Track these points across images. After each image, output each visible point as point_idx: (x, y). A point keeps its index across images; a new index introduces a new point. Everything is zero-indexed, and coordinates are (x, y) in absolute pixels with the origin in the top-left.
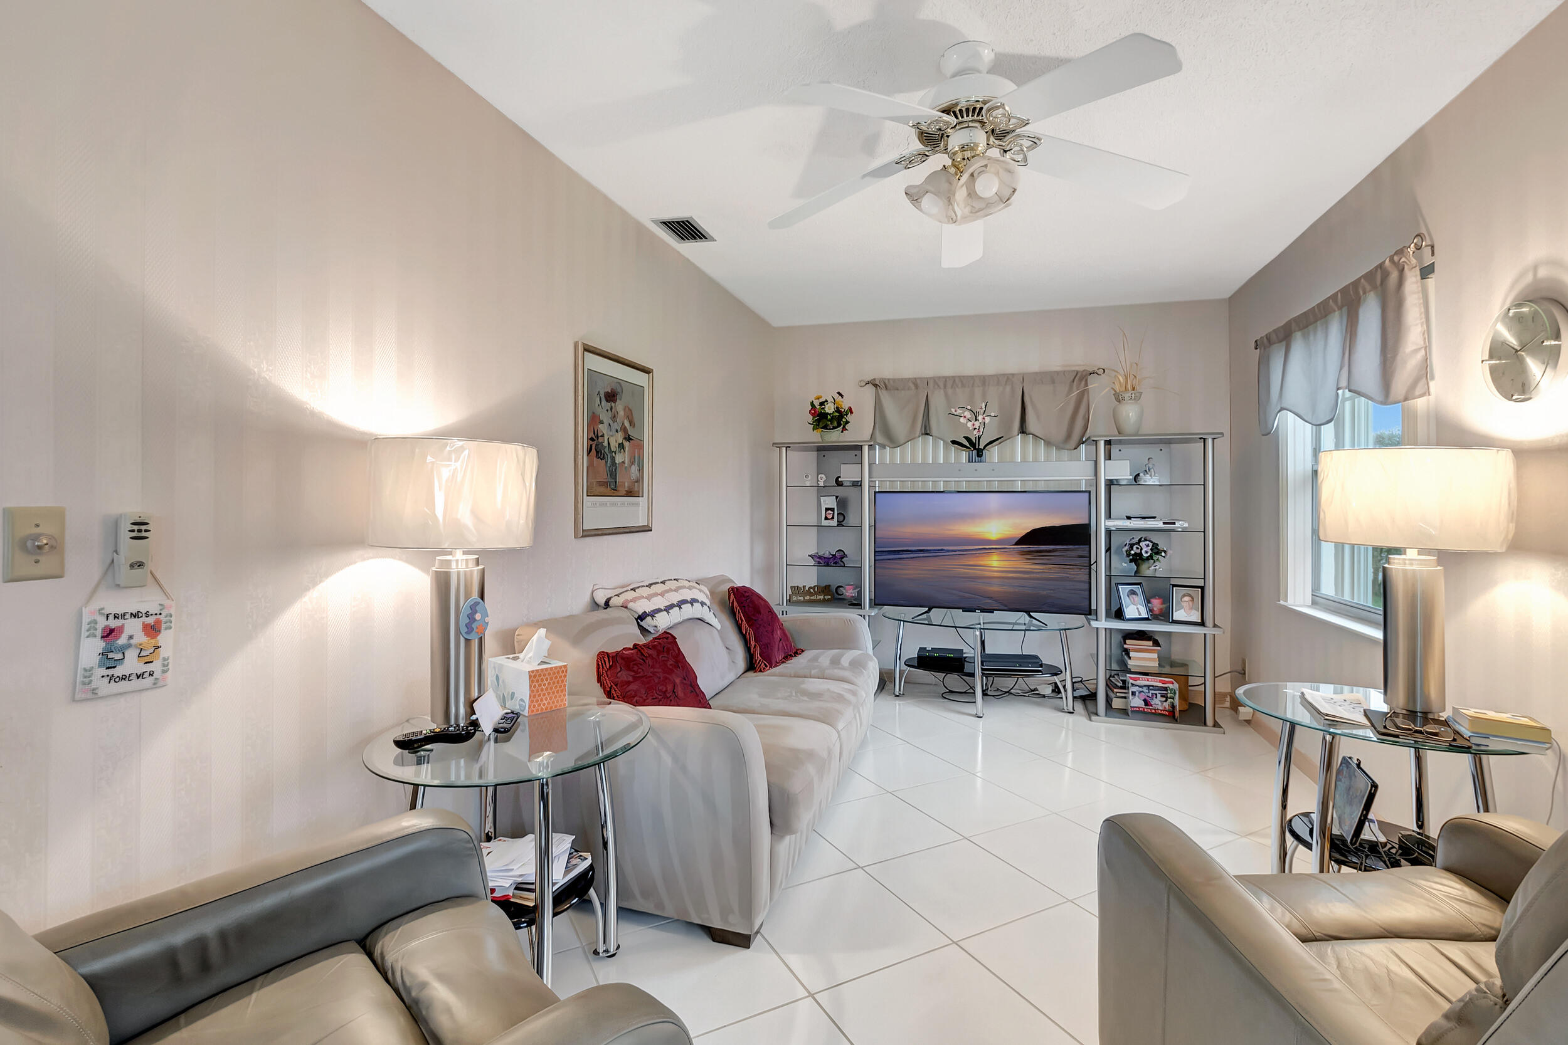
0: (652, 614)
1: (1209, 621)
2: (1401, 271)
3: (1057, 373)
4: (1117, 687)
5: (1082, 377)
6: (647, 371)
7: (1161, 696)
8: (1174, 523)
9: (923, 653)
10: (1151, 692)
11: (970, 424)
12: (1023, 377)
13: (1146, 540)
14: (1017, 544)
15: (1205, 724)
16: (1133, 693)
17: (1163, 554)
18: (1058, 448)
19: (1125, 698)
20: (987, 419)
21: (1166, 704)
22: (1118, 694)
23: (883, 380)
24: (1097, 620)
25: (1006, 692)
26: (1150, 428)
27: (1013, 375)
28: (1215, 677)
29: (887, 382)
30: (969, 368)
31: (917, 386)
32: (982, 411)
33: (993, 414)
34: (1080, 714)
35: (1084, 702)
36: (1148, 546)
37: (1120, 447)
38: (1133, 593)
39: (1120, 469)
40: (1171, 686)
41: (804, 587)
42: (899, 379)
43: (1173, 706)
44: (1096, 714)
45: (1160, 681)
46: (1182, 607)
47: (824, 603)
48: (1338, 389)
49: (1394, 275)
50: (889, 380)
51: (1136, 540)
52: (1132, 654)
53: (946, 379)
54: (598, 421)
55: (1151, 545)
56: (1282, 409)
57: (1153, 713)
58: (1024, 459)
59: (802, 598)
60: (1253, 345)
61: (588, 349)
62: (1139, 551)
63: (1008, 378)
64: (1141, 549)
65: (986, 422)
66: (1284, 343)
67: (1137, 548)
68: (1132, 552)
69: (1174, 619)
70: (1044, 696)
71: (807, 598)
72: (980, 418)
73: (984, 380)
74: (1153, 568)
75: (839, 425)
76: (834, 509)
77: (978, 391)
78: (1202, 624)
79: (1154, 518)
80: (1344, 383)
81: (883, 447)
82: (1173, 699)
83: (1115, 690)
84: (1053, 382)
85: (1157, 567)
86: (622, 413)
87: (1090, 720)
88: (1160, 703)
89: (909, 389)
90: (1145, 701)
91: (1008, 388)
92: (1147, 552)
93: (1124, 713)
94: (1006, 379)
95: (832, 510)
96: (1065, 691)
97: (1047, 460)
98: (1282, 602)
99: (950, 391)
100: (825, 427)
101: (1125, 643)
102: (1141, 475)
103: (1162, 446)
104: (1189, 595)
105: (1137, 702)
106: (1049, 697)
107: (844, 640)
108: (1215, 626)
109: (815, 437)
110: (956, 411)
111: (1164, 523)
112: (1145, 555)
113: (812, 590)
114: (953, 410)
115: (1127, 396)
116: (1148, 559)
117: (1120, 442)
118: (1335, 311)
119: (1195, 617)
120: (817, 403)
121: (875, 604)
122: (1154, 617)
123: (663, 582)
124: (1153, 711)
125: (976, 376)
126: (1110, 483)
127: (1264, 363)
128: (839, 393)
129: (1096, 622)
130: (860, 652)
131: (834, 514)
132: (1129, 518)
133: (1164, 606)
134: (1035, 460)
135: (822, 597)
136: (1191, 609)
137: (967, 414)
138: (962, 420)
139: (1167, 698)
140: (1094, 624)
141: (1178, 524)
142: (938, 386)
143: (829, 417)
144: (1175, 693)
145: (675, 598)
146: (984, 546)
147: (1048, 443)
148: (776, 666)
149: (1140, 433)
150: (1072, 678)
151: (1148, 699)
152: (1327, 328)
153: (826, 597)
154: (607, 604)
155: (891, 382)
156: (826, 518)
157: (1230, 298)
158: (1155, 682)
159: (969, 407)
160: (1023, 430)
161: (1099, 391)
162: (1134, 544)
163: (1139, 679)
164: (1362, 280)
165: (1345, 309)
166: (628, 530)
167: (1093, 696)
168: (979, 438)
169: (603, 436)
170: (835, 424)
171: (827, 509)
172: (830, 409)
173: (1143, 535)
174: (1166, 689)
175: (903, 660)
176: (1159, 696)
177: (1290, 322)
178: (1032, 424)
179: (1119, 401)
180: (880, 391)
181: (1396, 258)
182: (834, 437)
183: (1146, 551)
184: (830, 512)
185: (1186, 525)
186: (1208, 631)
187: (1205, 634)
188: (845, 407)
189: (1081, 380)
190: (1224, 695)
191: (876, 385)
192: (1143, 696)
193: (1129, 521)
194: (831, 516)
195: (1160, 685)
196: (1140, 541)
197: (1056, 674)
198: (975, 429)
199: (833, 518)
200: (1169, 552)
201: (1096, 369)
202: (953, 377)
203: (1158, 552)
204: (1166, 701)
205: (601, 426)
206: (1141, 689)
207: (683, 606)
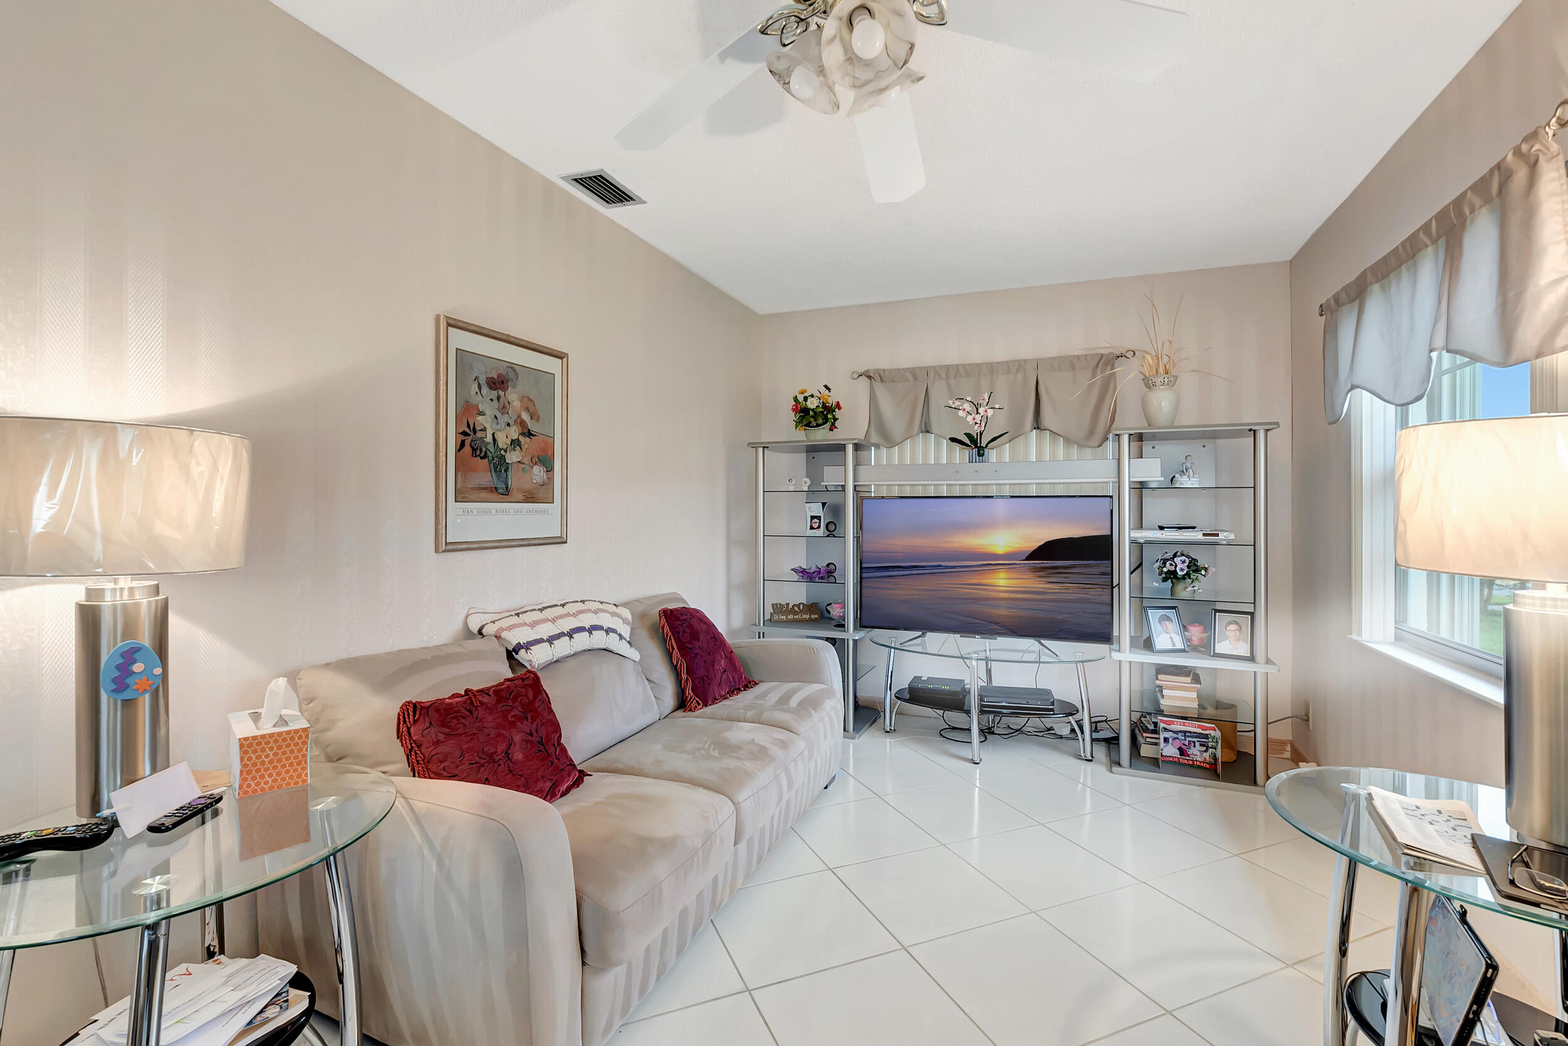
0: (528, 646)
1: (1260, 655)
2: (1533, 166)
3: (1078, 357)
4: (1146, 730)
5: (1106, 362)
6: (559, 356)
7: (1201, 745)
8: (1217, 535)
9: (914, 685)
10: (1188, 739)
11: (970, 418)
12: (1038, 363)
13: (1183, 555)
14: (1028, 559)
15: (1255, 783)
16: (1166, 740)
17: (1203, 572)
18: (1081, 446)
19: (1156, 744)
20: (990, 412)
21: (1207, 755)
22: (1148, 740)
23: (877, 371)
24: (1119, 650)
25: (1017, 731)
26: (1189, 419)
27: (1025, 361)
28: (1268, 724)
29: (881, 373)
30: (976, 354)
31: (915, 379)
32: (985, 403)
33: (997, 406)
34: (1100, 763)
35: (1105, 747)
36: (1184, 562)
37: (1153, 443)
38: (1163, 619)
39: (1150, 469)
40: (1212, 733)
41: (788, 604)
42: (895, 370)
43: (1215, 757)
44: (1119, 764)
45: (1199, 727)
46: (1227, 638)
47: (810, 623)
48: (1431, 351)
49: (1521, 174)
50: (884, 370)
51: (1170, 555)
52: (1165, 692)
53: (948, 367)
54: (475, 412)
55: (1187, 561)
56: (1353, 387)
57: (1189, 765)
58: (1039, 459)
59: (784, 617)
60: (1317, 310)
61: (452, 324)
62: (1172, 568)
63: (1019, 364)
64: (1176, 566)
65: (989, 416)
66: (1357, 302)
67: (1171, 565)
68: (1165, 570)
69: (1216, 652)
70: (1061, 737)
71: (791, 617)
72: (981, 410)
73: (992, 368)
74: (1190, 589)
75: (826, 420)
76: (820, 517)
77: (985, 383)
78: (1252, 659)
79: (1194, 528)
80: (1440, 341)
81: (877, 446)
82: (1215, 749)
83: (1144, 735)
84: (1073, 368)
85: (1195, 588)
86: (516, 403)
87: (1111, 772)
88: (1199, 754)
89: (907, 380)
90: (1180, 749)
91: (1020, 376)
92: (1182, 570)
93: (1155, 763)
94: (1017, 366)
95: (819, 518)
96: (1082, 732)
97: (1067, 459)
98: (1354, 637)
99: (952, 382)
100: (808, 425)
101: (1157, 679)
102: (1177, 476)
103: (1204, 442)
104: (1236, 623)
105: (1171, 751)
106: (1067, 738)
108: (1268, 661)
109: (800, 435)
110: (954, 403)
111: (1204, 535)
112: (1180, 573)
113: (796, 608)
114: (951, 402)
115: (1158, 380)
116: (1184, 578)
117: (1153, 437)
118: (1426, 246)
119: (1243, 650)
120: (801, 398)
121: (860, 627)
122: (1191, 648)
123: (563, 605)
124: (1191, 762)
125: (983, 364)
126: (1141, 487)
127: (1331, 332)
128: (826, 387)
129: (1118, 654)
131: (820, 522)
132: (1162, 528)
133: (1206, 635)
134: (1053, 459)
135: (807, 617)
136: (1239, 640)
137: (967, 406)
138: (961, 413)
139: (1208, 748)
140: (1116, 656)
141: (1222, 536)
142: (940, 376)
143: (811, 413)
144: (1217, 742)
145: (567, 625)
146: (989, 562)
147: (1068, 441)
148: (713, 703)
149: (1174, 424)
150: (1090, 718)
151: (1183, 746)
152: (1415, 272)
153: (813, 616)
154: (480, 632)
155: (887, 373)
156: (812, 528)
157: (1291, 261)
158: (1192, 727)
159: (969, 399)
160: (1037, 426)
161: (1128, 376)
162: (1168, 560)
163: (1173, 723)
164: (1469, 193)
165: (1442, 242)
166: (526, 543)
167: (1112, 742)
168: (981, 434)
169: (484, 430)
170: (820, 421)
171: (813, 518)
172: (812, 404)
173: (1179, 549)
174: (1206, 736)
175: (894, 691)
176: (1197, 744)
177: (1364, 272)
178: (1047, 418)
179: (1149, 388)
180: (874, 384)
181: (1525, 148)
182: (821, 435)
183: (1181, 567)
184: (816, 520)
185: (1232, 537)
186: (1260, 668)
187: (1255, 672)
188: (832, 401)
189: (1106, 365)
190: (1283, 743)
191: (869, 377)
192: (1178, 744)
193: (1162, 531)
194: (817, 525)
195: (1199, 731)
196: (1175, 555)
197: (1071, 714)
198: (976, 423)
199: (819, 527)
200: (1212, 570)
201: (1123, 351)
202: (957, 366)
203: (1197, 571)
204: (1206, 751)
205: (480, 418)
206: (1175, 736)
207: (574, 636)
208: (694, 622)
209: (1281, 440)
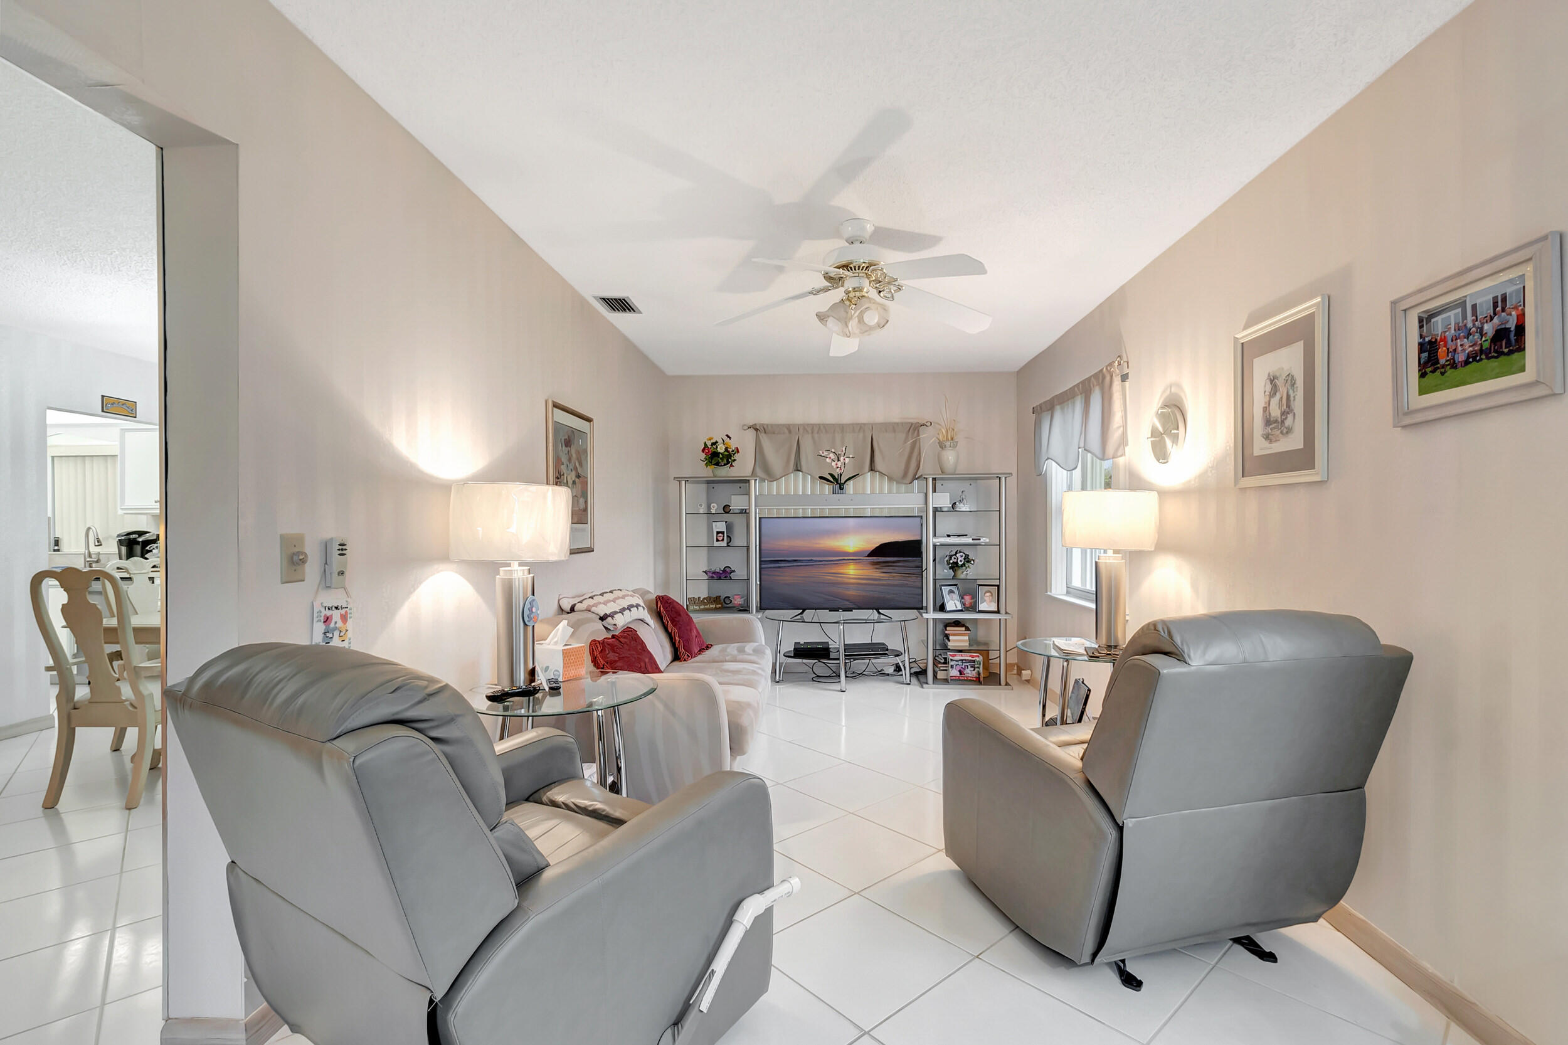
0: (612, 615)
1: (1002, 610)
2: (1111, 375)
3: (897, 424)
4: (940, 663)
5: (915, 428)
6: (589, 420)
7: (971, 667)
8: (980, 539)
9: (797, 646)
10: (964, 664)
11: (834, 464)
12: (872, 426)
13: (960, 552)
14: (869, 556)
15: (1000, 685)
16: (952, 666)
17: (972, 562)
18: (898, 483)
19: (946, 670)
20: (847, 460)
21: (974, 673)
22: (941, 668)
23: (762, 425)
24: (927, 613)
25: (860, 674)
26: (962, 469)
27: (864, 424)
28: (1007, 652)
29: (765, 427)
30: (830, 416)
31: (790, 432)
32: (843, 453)
33: (851, 456)
34: (915, 685)
35: (918, 677)
36: (962, 556)
37: (942, 482)
38: (951, 592)
39: (942, 500)
40: (977, 659)
41: (699, 598)
42: (776, 425)
43: (979, 674)
44: (927, 683)
45: (970, 656)
46: (985, 601)
47: (716, 610)
48: (1079, 448)
49: (1108, 378)
50: (767, 425)
51: (954, 553)
52: (951, 638)
53: (813, 425)
54: (561, 463)
55: (964, 555)
56: (1048, 459)
57: (965, 680)
58: (872, 492)
59: (698, 608)
60: (1032, 410)
61: (556, 406)
62: (956, 561)
63: (861, 427)
64: (957, 559)
65: (846, 462)
66: (1050, 412)
67: (955, 558)
68: (951, 561)
69: (980, 609)
70: (888, 675)
71: (702, 607)
72: (842, 459)
73: (842, 428)
74: (965, 572)
75: (728, 462)
76: (724, 532)
77: (838, 437)
78: (998, 612)
79: (966, 535)
80: (1082, 444)
81: (762, 480)
82: (979, 668)
83: (940, 665)
84: (894, 431)
85: (968, 572)
86: (574, 455)
87: (922, 687)
88: (970, 672)
89: (784, 433)
90: (960, 671)
91: (861, 435)
92: (961, 561)
93: (946, 681)
94: (859, 427)
95: (723, 533)
96: (905, 669)
97: (890, 492)
98: (1049, 593)
99: (816, 436)
100: (717, 464)
101: (946, 630)
102: (957, 503)
103: (971, 482)
104: (990, 592)
105: (954, 673)
106: (892, 675)
107: (744, 636)
108: (1006, 613)
109: (707, 472)
110: (823, 453)
111: (973, 539)
112: (960, 563)
113: (705, 601)
114: (821, 452)
115: (948, 444)
116: (962, 566)
117: (942, 479)
118: (1078, 395)
119: (994, 608)
120: (709, 444)
121: (760, 609)
122: (966, 609)
123: (611, 592)
124: (966, 678)
125: (837, 424)
126: (936, 510)
127: (1038, 425)
128: (727, 436)
129: (926, 614)
130: (757, 644)
131: (724, 536)
132: (949, 536)
133: (973, 600)
134: (881, 492)
135: (714, 606)
136: (991, 602)
137: (832, 456)
138: (828, 460)
139: (975, 668)
140: (925, 616)
141: (982, 540)
142: (807, 431)
143: (721, 456)
144: (980, 664)
145: (625, 603)
146: (843, 557)
147: (890, 479)
148: (695, 657)
149: (957, 472)
150: (909, 659)
151: (962, 669)
152: (1074, 405)
153: (718, 606)
154: (572, 609)
155: (770, 427)
156: (717, 540)
157: (1017, 373)
158: (966, 657)
159: (833, 450)
160: (872, 469)
161: (928, 438)
162: (953, 555)
163: (956, 655)
164: (1092, 378)
165: (1083, 395)
166: (580, 551)
167: (924, 672)
168: (841, 475)
169: (563, 475)
170: (725, 461)
171: (718, 533)
172: (721, 449)
173: (959, 548)
174: (974, 661)
175: (782, 653)
176: (969, 667)
177: (1053, 398)
178: (879, 464)
179: (942, 448)
180: (761, 437)
181: (1109, 368)
182: (724, 472)
183: (960, 560)
184: (720, 535)
185: (988, 540)
186: (1002, 616)
187: (1000, 619)
188: (733, 445)
189: (914, 430)
190: (1012, 665)
191: (757, 430)
192: (959, 668)
193: (949, 538)
194: (721, 538)
195: (970, 658)
196: (956, 553)
197: (898, 655)
198: (838, 467)
199: (723, 540)
200: (976, 561)
201: (925, 422)
202: (819, 425)
203: (969, 562)
204: (974, 670)
205: (562, 467)
206: (957, 663)
207: (631, 609)
208: (675, 604)
209: (1012, 481)
